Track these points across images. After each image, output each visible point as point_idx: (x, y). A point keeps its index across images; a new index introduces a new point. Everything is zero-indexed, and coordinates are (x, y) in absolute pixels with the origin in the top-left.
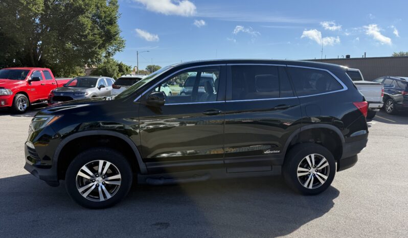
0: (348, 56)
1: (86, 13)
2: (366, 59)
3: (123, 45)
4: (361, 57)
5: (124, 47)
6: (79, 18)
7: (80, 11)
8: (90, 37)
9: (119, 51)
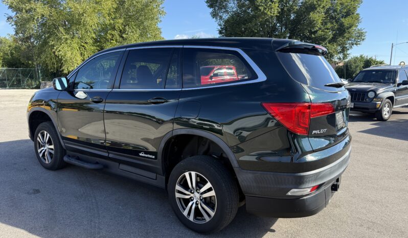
1: (318, 9)
3: (363, 38)
5: (363, 39)
6: (309, 14)
7: (312, 8)
8: (320, 32)
9: (356, 44)
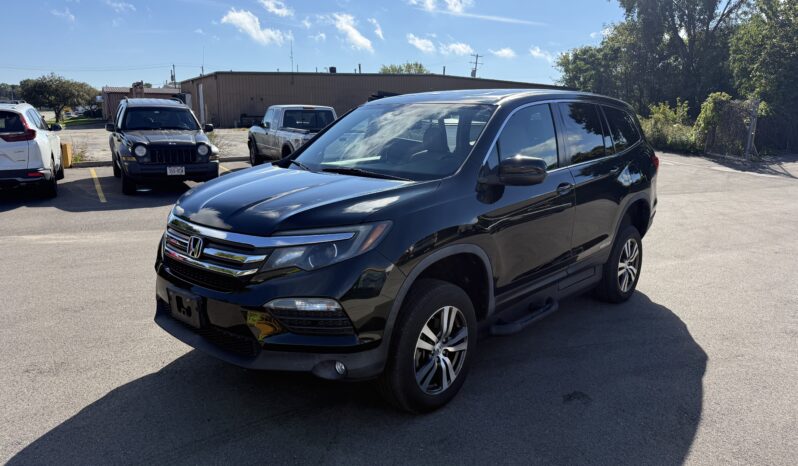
0: (333, 70)
2: (361, 75)
4: (353, 72)
